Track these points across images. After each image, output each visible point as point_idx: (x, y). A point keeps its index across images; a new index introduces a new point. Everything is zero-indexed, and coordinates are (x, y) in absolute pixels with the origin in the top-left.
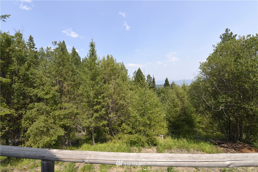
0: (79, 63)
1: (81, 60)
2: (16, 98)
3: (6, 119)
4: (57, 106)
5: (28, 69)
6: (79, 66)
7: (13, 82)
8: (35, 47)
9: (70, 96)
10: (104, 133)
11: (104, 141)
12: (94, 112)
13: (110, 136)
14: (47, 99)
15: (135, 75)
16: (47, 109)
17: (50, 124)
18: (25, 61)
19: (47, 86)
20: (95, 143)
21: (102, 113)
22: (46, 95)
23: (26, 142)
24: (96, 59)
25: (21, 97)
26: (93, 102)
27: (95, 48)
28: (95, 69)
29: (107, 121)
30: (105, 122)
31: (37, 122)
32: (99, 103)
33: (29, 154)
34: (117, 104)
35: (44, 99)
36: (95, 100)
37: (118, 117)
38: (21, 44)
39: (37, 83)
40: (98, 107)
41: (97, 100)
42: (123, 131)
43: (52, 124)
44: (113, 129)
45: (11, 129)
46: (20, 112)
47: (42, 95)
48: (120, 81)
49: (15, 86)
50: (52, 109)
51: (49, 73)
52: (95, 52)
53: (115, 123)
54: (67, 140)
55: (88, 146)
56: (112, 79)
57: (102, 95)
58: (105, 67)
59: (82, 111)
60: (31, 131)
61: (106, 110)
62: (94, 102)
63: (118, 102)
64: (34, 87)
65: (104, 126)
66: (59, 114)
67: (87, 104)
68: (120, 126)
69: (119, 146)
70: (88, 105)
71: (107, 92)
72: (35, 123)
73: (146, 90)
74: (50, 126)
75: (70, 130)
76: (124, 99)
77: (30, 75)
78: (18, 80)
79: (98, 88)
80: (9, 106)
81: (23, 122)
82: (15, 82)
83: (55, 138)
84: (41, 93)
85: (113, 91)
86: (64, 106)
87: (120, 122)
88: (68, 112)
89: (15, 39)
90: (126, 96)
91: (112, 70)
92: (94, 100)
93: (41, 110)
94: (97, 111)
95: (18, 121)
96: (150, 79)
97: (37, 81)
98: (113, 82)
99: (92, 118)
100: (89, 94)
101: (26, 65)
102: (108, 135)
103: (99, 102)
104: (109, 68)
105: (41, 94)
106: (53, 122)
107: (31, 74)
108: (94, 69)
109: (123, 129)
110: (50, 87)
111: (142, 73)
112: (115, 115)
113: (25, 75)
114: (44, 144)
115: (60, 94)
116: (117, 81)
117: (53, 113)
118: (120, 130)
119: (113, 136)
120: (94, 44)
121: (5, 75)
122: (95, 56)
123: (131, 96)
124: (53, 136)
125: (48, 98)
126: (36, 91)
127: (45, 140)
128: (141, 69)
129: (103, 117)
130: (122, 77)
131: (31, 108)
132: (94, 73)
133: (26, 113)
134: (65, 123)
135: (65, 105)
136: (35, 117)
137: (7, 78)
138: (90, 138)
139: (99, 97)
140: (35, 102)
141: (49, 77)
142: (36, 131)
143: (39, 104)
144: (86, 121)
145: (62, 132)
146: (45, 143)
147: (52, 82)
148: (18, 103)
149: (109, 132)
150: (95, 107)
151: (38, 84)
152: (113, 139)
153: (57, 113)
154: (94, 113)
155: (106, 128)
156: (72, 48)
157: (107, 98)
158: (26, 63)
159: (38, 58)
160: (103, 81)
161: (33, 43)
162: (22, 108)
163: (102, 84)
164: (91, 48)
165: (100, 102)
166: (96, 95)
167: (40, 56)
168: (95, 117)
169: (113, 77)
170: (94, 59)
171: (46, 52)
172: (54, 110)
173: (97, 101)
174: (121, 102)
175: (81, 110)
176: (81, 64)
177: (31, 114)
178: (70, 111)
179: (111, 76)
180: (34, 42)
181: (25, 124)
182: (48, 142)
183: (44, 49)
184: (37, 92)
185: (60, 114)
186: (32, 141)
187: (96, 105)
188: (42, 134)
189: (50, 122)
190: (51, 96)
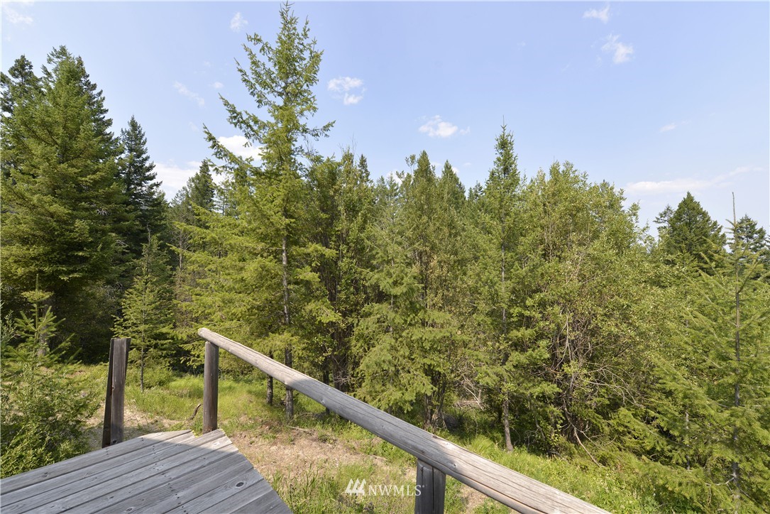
0: (461, 204)
1: (467, 195)
2: (344, 290)
3: (328, 332)
4: (416, 315)
5: (362, 229)
6: (462, 212)
7: (340, 257)
8: (369, 178)
9: (446, 293)
10: (543, 423)
11: (543, 448)
12: (511, 346)
13: (562, 439)
14: (395, 297)
15: (666, 224)
16: (395, 321)
17: (401, 359)
18: (358, 212)
19: (397, 265)
20: (512, 444)
21: (540, 356)
22: (394, 288)
23: (357, 387)
24: (515, 182)
25: (352, 289)
26: (506, 317)
27: (511, 151)
28: (515, 214)
29: (555, 385)
30: (550, 389)
31: (378, 347)
32: (527, 322)
33: (392, 433)
34: (594, 333)
35: (389, 296)
36: (516, 310)
37: (598, 382)
38: (351, 176)
39: (379, 258)
40: (524, 333)
41: (520, 309)
42: (619, 438)
43: (404, 358)
44: (576, 419)
45: (335, 353)
46: (350, 320)
47: (388, 286)
48: (606, 251)
49: (343, 264)
50: (406, 321)
51: (401, 233)
52: (513, 163)
53: (583, 400)
54: (436, 411)
55: (492, 446)
56: (573, 242)
57: (537, 296)
58: (544, 205)
59: (475, 339)
60: (368, 367)
61: (552, 349)
62: (510, 315)
63: (597, 326)
64: (373, 268)
65: (543, 398)
66: (421, 336)
67: (489, 320)
68: (606, 417)
69: (608, 491)
70: (492, 324)
71: (552, 286)
72: (374, 349)
73: (744, 289)
74: (401, 365)
75: (445, 384)
76: (625, 318)
77: (366, 241)
78: (348, 252)
79: (524, 274)
80: (333, 305)
81: (353, 343)
82: (343, 257)
83: (410, 396)
84: (385, 282)
85: (578, 284)
86: (432, 318)
87: (608, 402)
88: (442, 334)
89: (342, 168)
90: (634, 308)
91: (574, 212)
92: (511, 311)
93: (384, 322)
94: (519, 346)
95: (346, 339)
96: (751, 237)
97: (377, 253)
98: (575, 253)
99: (503, 364)
100: (496, 290)
101: (359, 218)
102: (555, 433)
103: (529, 318)
104: (561, 207)
105: (385, 284)
106: (407, 354)
107: (368, 239)
108: (512, 214)
109: (621, 429)
110: (402, 268)
111: (704, 214)
112: (585, 371)
113: (359, 241)
114: (390, 405)
115: (423, 285)
116: (590, 251)
117: (407, 331)
118: (606, 429)
119: (577, 443)
120: (509, 138)
121: (328, 242)
122: (514, 174)
123: (656, 307)
124: (407, 390)
125: (399, 294)
126: (376, 276)
127: (391, 394)
128: (696, 200)
129: (541, 368)
130: (613, 234)
131: (368, 315)
132: (510, 228)
133: (360, 324)
134: (433, 363)
135: (436, 315)
136: (373, 335)
137: (331, 248)
138: (495, 425)
139: (527, 302)
140: (372, 301)
141: (400, 244)
142: (376, 368)
143: (381, 306)
144: (489, 371)
145: (426, 387)
146: (392, 402)
147: (406, 256)
148: (346, 302)
149: (561, 425)
150: (515, 334)
151: (380, 260)
152: (574, 453)
153: (417, 333)
154: (512, 350)
155: (552, 407)
156: (443, 165)
157: (557, 309)
158: (360, 214)
159: (375, 203)
160: (540, 250)
161: (366, 171)
162: (351, 311)
163: (537, 260)
164: (501, 153)
165: (531, 318)
166: (519, 296)
167: (378, 196)
168: (515, 363)
169: (573, 236)
170: (512, 184)
171: (388, 187)
172: (410, 324)
173: (521, 315)
174: (611, 327)
175: (472, 335)
176: (466, 204)
177: (367, 328)
178: (445, 333)
179: (567, 232)
180: (368, 169)
181: (357, 347)
182: (397, 403)
183: (385, 180)
184: (378, 279)
185: (424, 339)
186: (368, 390)
187: (518, 325)
188: (385, 378)
189: (402, 353)
190: (405, 290)
